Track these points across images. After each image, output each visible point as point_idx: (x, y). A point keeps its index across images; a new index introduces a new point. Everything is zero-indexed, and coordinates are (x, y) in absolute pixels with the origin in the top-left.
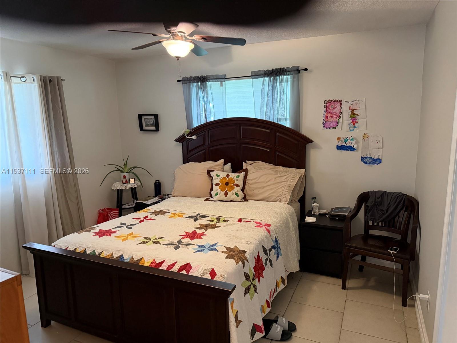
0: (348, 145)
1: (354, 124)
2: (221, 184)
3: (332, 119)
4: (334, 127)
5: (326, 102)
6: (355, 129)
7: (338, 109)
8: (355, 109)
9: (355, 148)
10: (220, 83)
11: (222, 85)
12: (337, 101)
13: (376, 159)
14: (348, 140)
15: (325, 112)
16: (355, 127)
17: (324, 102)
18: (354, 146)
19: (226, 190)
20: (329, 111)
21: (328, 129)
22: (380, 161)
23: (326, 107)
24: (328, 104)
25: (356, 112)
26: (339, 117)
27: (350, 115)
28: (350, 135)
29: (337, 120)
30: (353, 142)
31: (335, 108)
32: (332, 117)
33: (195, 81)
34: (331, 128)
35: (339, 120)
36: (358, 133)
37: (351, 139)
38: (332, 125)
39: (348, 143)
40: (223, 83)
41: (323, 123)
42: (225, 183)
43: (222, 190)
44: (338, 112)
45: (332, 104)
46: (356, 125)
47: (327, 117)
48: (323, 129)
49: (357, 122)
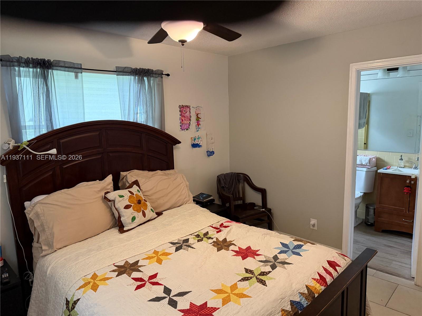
0: (196, 143)
1: (198, 126)
2: (133, 205)
3: (186, 122)
4: (187, 128)
5: (180, 107)
6: (199, 129)
7: (188, 113)
8: (199, 114)
9: (200, 145)
10: (74, 73)
11: (76, 77)
12: (187, 106)
13: (212, 152)
14: (196, 139)
15: (180, 115)
16: (199, 128)
17: (179, 107)
18: (200, 143)
19: (142, 209)
20: (183, 114)
21: (183, 131)
22: (213, 153)
23: (181, 111)
24: (182, 109)
25: (199, 116)
26: (190, 120)
27: (196, 118)
28: (197, 134)
29: (189, 122)
30: (199, 140)
31: (186, 113)
32: (185, 120)
33: (31, 65)
34: (185, 130)
35: (190, 122)
36: (201, 133)
37: (197, 138)
38: (185, 127)
39: (196, 142)
40: (80, 74)
41: (180, 125)
42: (136, 202)
43: (138, 211)
44: (189, 116)
45: (184, 109)
46: (200, 127)
47: (182, 120)
48: (180, 131)
49: (200, 124)
